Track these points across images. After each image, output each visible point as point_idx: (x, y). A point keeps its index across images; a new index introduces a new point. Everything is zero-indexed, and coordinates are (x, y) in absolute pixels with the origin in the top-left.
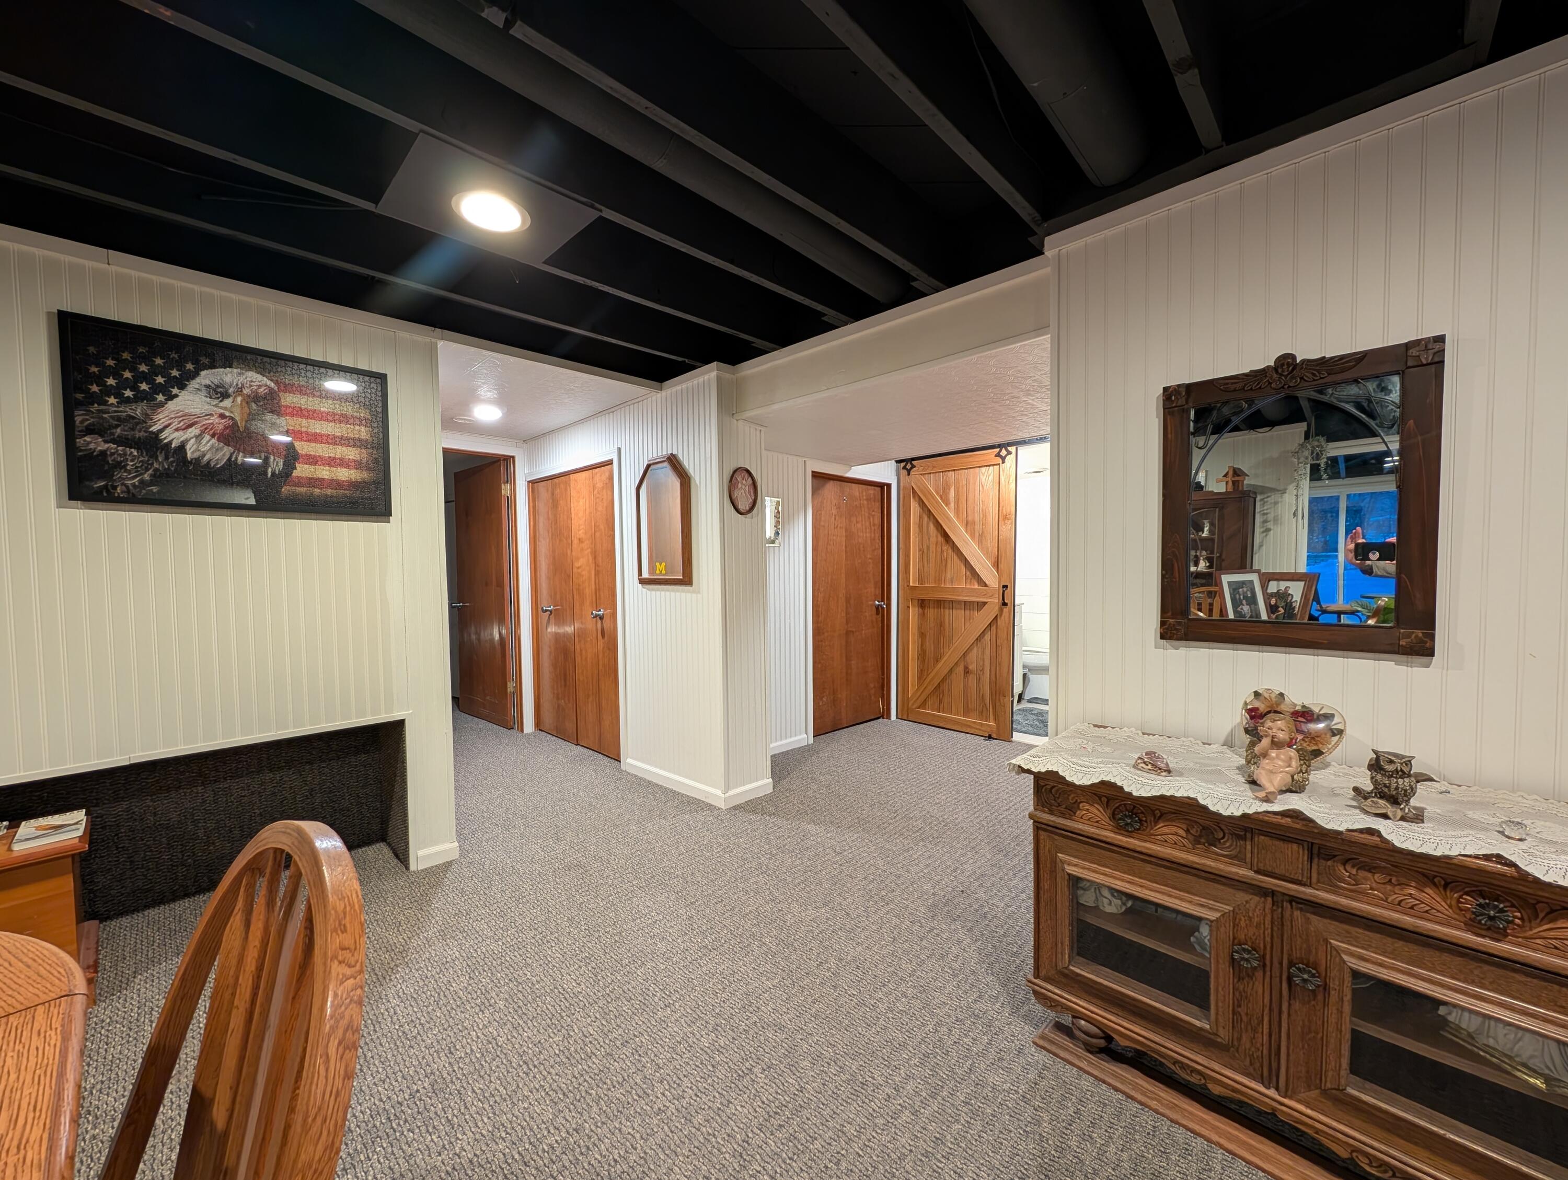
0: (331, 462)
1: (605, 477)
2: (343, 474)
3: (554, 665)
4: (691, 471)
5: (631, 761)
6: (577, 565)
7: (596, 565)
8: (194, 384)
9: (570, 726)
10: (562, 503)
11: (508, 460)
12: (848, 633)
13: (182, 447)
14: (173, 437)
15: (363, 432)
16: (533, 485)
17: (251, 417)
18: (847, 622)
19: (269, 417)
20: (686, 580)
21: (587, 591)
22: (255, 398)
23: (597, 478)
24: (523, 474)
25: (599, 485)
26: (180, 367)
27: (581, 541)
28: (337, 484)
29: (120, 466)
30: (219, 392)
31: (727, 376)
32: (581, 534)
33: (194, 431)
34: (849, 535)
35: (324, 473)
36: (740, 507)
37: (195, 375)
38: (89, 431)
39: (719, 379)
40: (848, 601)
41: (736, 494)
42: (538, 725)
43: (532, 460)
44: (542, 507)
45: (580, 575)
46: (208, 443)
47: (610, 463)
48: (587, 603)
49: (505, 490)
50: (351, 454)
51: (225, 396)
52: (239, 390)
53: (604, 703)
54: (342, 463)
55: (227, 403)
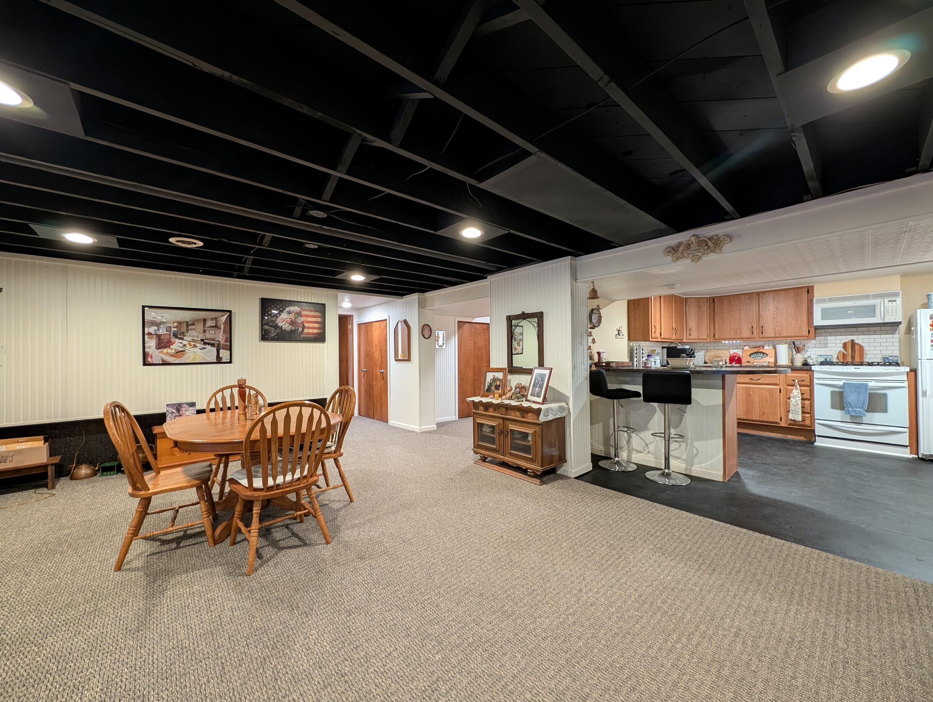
0: (313, 328)
1: (384, 325)
2: (315, 331)
3: (366, 391)
4: (411, 325)
5: (392, 421)
6: (374, 354)
7: (381, 354)
8: (285, 311)
9: (371, 412)
10: (370, 332)
11: (351, 317)
12: (474, 380)
13: (282, 327)
14: (280, 324)
15: (319, 320)
16: (359, 325)
17: (296, 318)
18: (474, 376)
19: (299, 318)
20: (409, 360)
21: (378, 364)
22: (297, 313)
23: (382, 324)
24: (356, 321)
25: (383, 327)
26: (282, 307)
27: (376, 346)
28: (313, 334)
29: (270, 332)
30: (289, 313)
31: (421, 296)
32: (376, 344)
33: (284, 322)
34: (475, 343)
35: (311, 331)
36: (426, 336)
37: (285, 309)
38: (266, 324)
39: (419, 298)
40: (474, 368)
41: (424, 333)
42: (360, 414)
43: (359, 316)
44: (362, 333)
45: (376, 358)
46: (287, 325)
47: (386, 320)
48: (378, 368)
49: (350, 327)
50: (317, 325)
51: (291, 313)
52: (294, 312)
53: (383, 403)
54: (315, 328)
55: (291, 315)
